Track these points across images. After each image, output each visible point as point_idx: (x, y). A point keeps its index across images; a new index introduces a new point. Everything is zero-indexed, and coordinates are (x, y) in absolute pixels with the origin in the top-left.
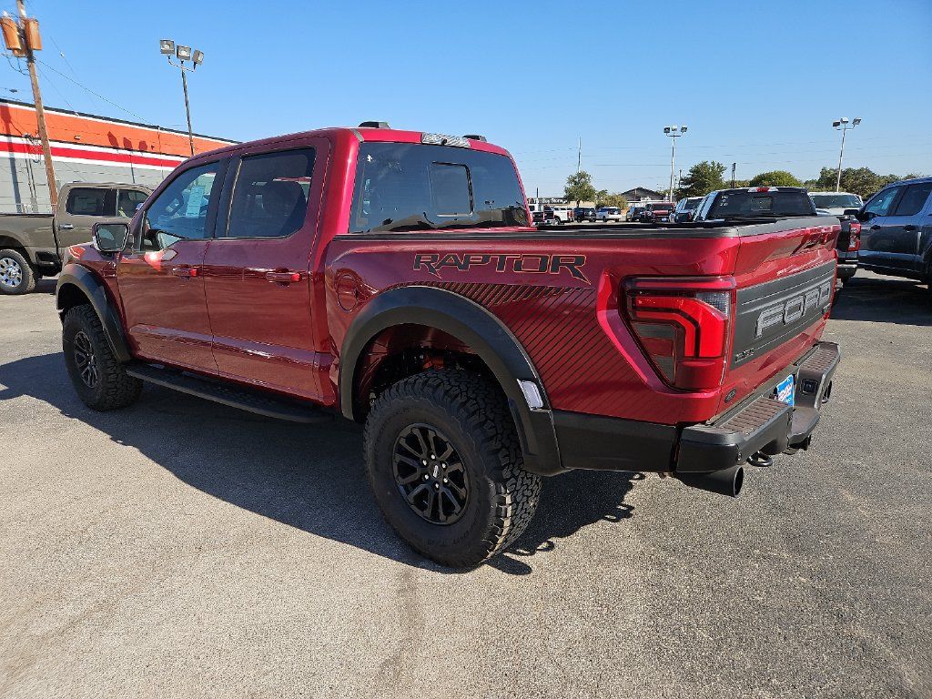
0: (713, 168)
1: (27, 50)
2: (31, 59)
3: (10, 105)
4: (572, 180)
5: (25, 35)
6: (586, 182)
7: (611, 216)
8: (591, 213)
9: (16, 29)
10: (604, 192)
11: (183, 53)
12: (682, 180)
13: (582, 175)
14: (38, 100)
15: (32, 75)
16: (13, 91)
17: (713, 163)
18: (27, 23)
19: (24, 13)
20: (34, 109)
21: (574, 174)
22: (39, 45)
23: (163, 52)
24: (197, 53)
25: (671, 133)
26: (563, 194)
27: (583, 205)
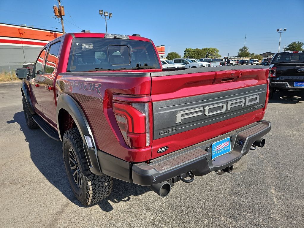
0: (298, 44)
1: (61, 16)
2: (62, 19)
3: (57, 33)
4: (241, 50)
5: (60, 12)
6: (246, 50)
7: (254, 63)
8: (246, 62)
9: (58, 9)
10: (253, 54)
11: (106, 14)
12: (285, 48)
13: (245, 48)
14: (63, 30)
15: (62, 23)
16: (56, 28)
17: (299, 42)
18: (61, 7)
19: (60, 4)
20: (62, 33)
21: (242, 48)
22: (64, 14)
23: (100, 14)
24: (110, 14)
25: (280, 31)
26: (237, 55)
27: (245, 59)
